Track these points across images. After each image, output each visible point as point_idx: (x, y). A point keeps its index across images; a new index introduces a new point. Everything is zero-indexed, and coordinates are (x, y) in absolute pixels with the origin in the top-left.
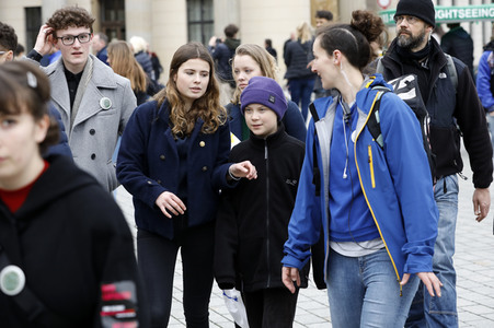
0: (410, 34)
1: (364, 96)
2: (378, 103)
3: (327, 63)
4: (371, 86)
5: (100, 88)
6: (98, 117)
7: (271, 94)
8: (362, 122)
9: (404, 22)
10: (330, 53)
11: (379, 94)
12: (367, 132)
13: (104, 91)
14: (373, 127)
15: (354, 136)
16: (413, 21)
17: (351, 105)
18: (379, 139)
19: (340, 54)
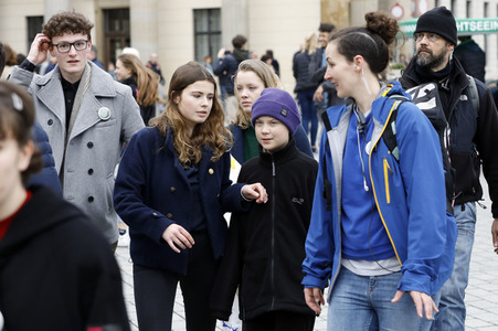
0: (431, 52)
1: (380, 105)
2: (395, 113)
3: (346, 69)
4: (388, 95)
5: (99, 98)
6: (97, 129)
7: (283, 107)
8: (377, 133)
9: (424, 40)
11: (397, 103)
12: (383, 143)
13: (103, 101)
14: (389, 139)
15: (369, 148)
16: (434, 39)
17: (366, 115)
18: (396, 151)
19: (362, 60)
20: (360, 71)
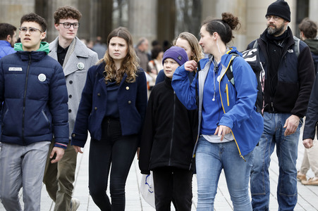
0: (275, 27)
1: (225, 58)
2: (232, 61)
3: (209, 39)
4: (230, 53)
5: (78, 57)
6: (74, 75)
8: (223, 71)
9: (272, 20)
10: (211, 33)
11: (233, 57)
12: (226, 76)
13: (81, 59)
14: (229, 74)
15: (219, 79)
16: (277, 19)
17: (218, 63)
18: (232, 80)
19: (217, 34)
20: (216, 40)
